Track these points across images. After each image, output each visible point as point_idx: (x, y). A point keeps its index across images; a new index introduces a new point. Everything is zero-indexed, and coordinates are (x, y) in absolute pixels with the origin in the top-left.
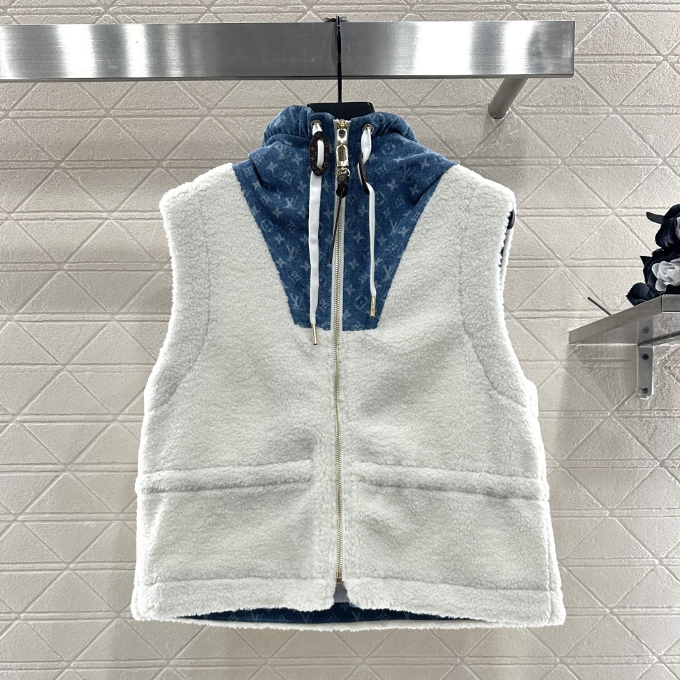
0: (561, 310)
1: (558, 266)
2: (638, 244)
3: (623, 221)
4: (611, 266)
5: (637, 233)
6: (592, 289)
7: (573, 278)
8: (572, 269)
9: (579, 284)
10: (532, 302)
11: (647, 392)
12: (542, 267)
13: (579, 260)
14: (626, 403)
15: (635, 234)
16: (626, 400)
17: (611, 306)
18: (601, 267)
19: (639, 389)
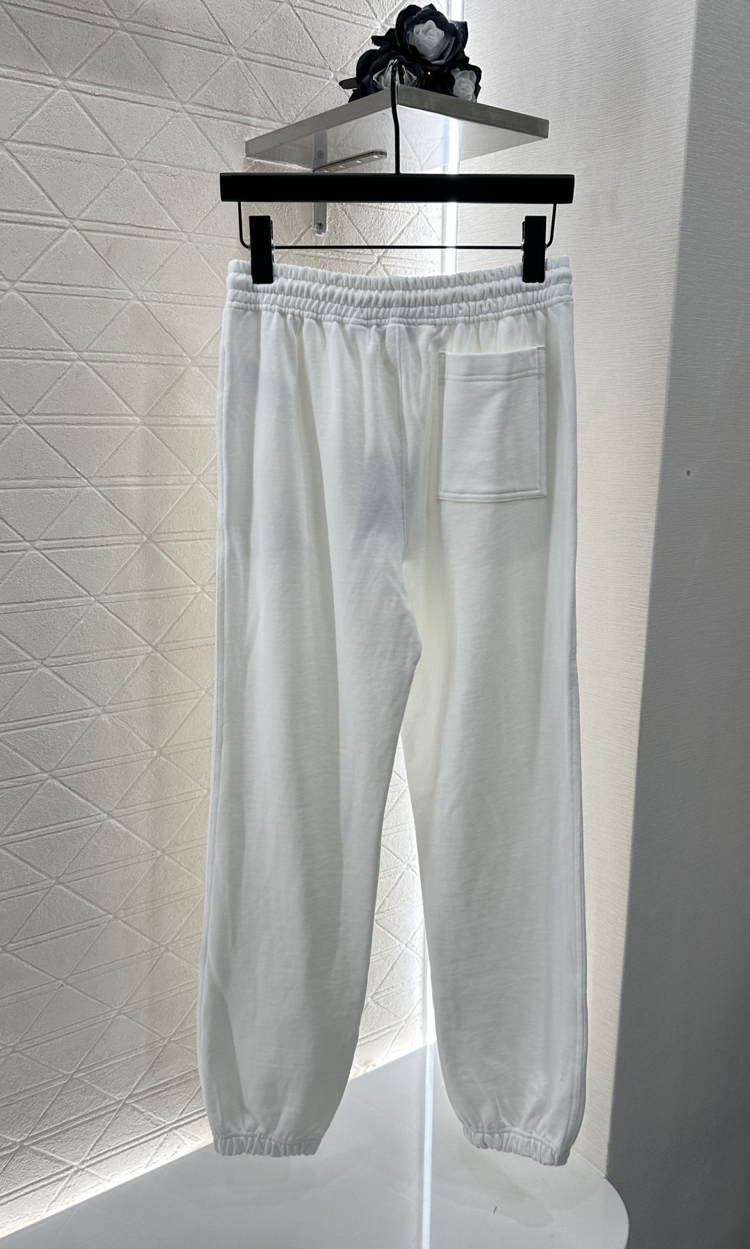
0: (237, 112)
1: (232, 55)
2: (312, 46)
3: (296, 14)
4: (286, 68)
5: (310, 32)
6: (268, 92)
7: (247, 74)
8: (247, 62)
9: (254, 84)
10: (205, 95)
11: (321, 228)
12: (215, 52)
13: (253, 52)
14: (302, 238)
15: (309, 33)
16: (303, 234)
17: (286, 119)
18: (275, 66)
19: (314, 225)
